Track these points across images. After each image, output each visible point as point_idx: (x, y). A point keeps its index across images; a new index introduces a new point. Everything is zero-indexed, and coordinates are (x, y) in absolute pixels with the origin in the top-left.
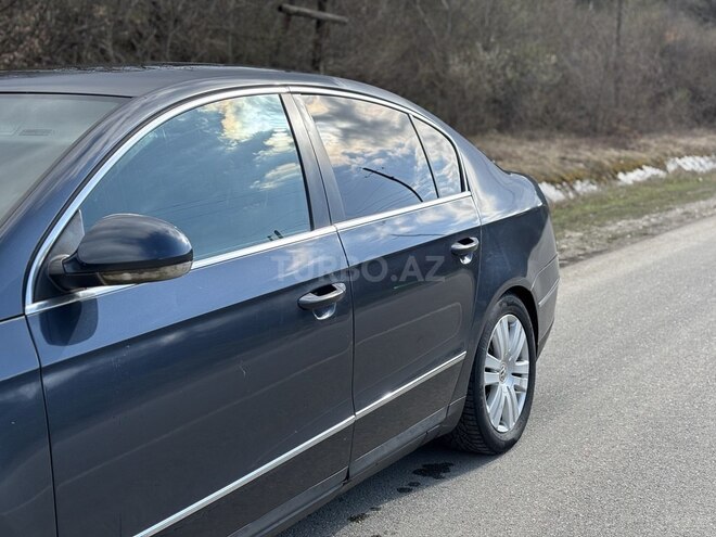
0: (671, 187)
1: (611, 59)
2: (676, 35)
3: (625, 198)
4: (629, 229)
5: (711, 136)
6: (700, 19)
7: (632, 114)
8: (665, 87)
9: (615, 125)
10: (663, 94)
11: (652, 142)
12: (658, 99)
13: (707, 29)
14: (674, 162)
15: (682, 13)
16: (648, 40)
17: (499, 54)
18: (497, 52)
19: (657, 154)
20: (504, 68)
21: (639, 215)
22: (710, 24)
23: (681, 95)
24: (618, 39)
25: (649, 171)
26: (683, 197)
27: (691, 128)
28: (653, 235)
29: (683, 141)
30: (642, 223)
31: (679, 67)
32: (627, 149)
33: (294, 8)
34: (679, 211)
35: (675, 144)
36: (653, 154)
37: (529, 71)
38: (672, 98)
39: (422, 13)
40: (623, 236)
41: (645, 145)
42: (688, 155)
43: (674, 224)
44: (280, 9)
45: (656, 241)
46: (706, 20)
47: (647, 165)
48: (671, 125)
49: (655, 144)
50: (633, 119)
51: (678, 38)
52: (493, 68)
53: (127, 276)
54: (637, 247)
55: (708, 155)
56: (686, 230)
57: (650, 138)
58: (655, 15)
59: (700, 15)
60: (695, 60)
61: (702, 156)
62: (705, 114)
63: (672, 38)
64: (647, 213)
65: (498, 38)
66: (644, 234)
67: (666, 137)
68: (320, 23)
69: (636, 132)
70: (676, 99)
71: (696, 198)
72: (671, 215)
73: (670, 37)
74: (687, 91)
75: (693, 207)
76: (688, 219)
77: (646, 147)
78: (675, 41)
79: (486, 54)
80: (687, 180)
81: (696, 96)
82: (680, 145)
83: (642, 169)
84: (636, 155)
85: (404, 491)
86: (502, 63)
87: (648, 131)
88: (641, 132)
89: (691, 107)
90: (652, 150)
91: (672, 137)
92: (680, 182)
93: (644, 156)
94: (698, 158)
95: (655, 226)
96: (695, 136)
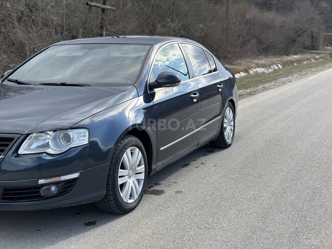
0: (256, 79)
1: (225, 27)
2: (250, 15)
3: (239, 82)
4: (244, 93)
5: (266, 59)
6: (260, 8)
7: (234, 50)
8: (247, 38)
9: (227, 55)
10: (246, 41)
11: (242, 62)
12: (244, 43)
13: (263, 12)
14: (252, 70)
15: (252, 5)
16: (239, 18)
17: (178, 24)
18: (177, 22)
19: (245, 67)
20: (180, 29)
21: (247, 89)
22: (264, 10)
23: (253, 41)
24: (227, 18)
25: (243, 74)
26: (261, 82)
27: (258, 56)
28: (254, 95)
29: (256, 61)
30: (248, 91)
31: (252, 29)
32: (233, 65)
33: (93, 4)
34: (261, 87)
35: (252, 62)
36: (244, 67)
37: (191, 31)
38: (250, 43)
39: (143, 5)
40: (243, 95)
41: (240, 63)
42: (258, 67)
43: (260, 91)
44: (87, 4)
45: (256, 96)
46: (262, 8)
47: (242, 71)
48: (250, 54)
49: (244, 63)
50: (234, 52)
51: (251, 16)
52: (175, 30)
53: (168, 85)
54: (249, 98)
55: (266, 67)
56: (265, 93)
57: (242, 60)
58: (241, 6)
59: (260, 6)
60: (258, 26)
61: (263, 68)
62: (264, 49)
63: (249, 17)
64: (250, 88)
65: (176, 16)
66: (250, 94)
67: (248, 60)
68: (103, 10)
69: (235, 58)
70: (252, 43)
71: (266, 82)
72: (258, 88)
73: (248, 16)
74: (255, 40)
75: (266, 85)
76: (264, 89)
77: (240, 64)
78: (250, 18)
79: (172, 23)
80: (261, 76)
81: (260, 42)
82: (254, 63)
83: (239, 73)
84: (237, 67)
85: (204, 155)
86: (179, 28)
87: (240, 57)
88: (237, 58)
89: (257, 47)
90: (243, 65)
91: (250, 60)
92: (258, 77)
93: (240, 68)
94: (261, 68)
95: (253, 92)
96: (260, 59)
